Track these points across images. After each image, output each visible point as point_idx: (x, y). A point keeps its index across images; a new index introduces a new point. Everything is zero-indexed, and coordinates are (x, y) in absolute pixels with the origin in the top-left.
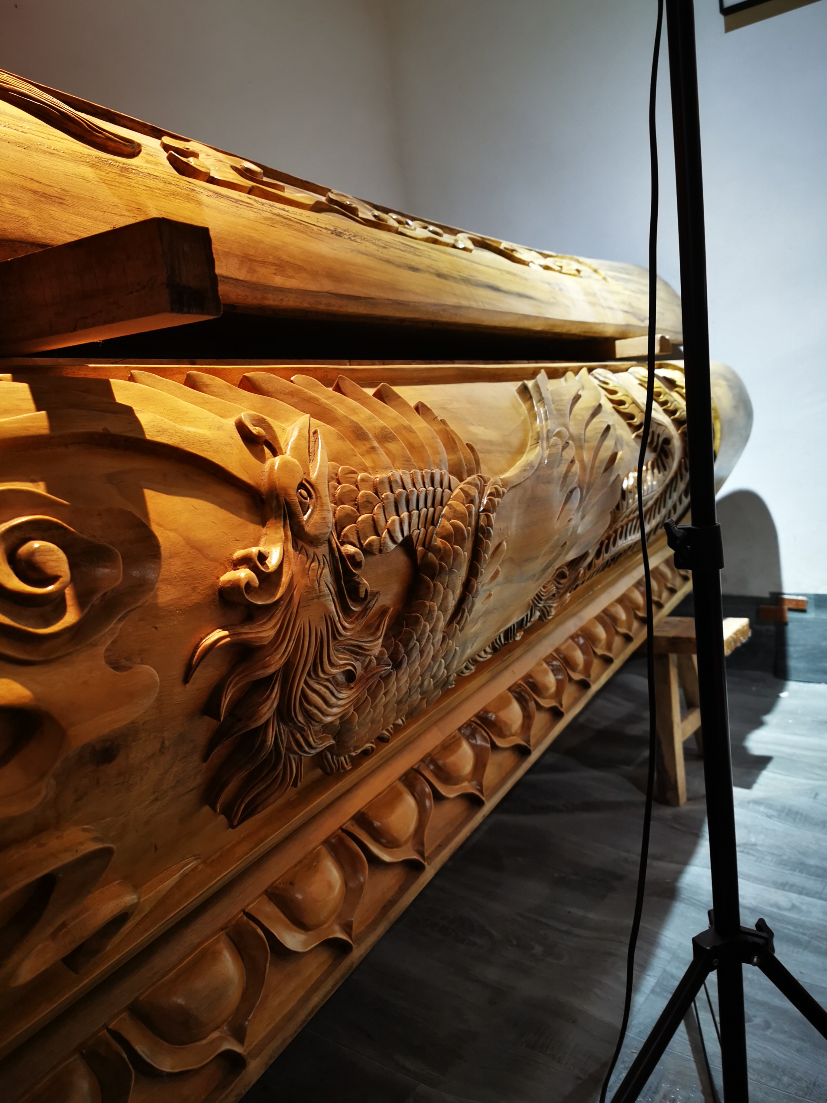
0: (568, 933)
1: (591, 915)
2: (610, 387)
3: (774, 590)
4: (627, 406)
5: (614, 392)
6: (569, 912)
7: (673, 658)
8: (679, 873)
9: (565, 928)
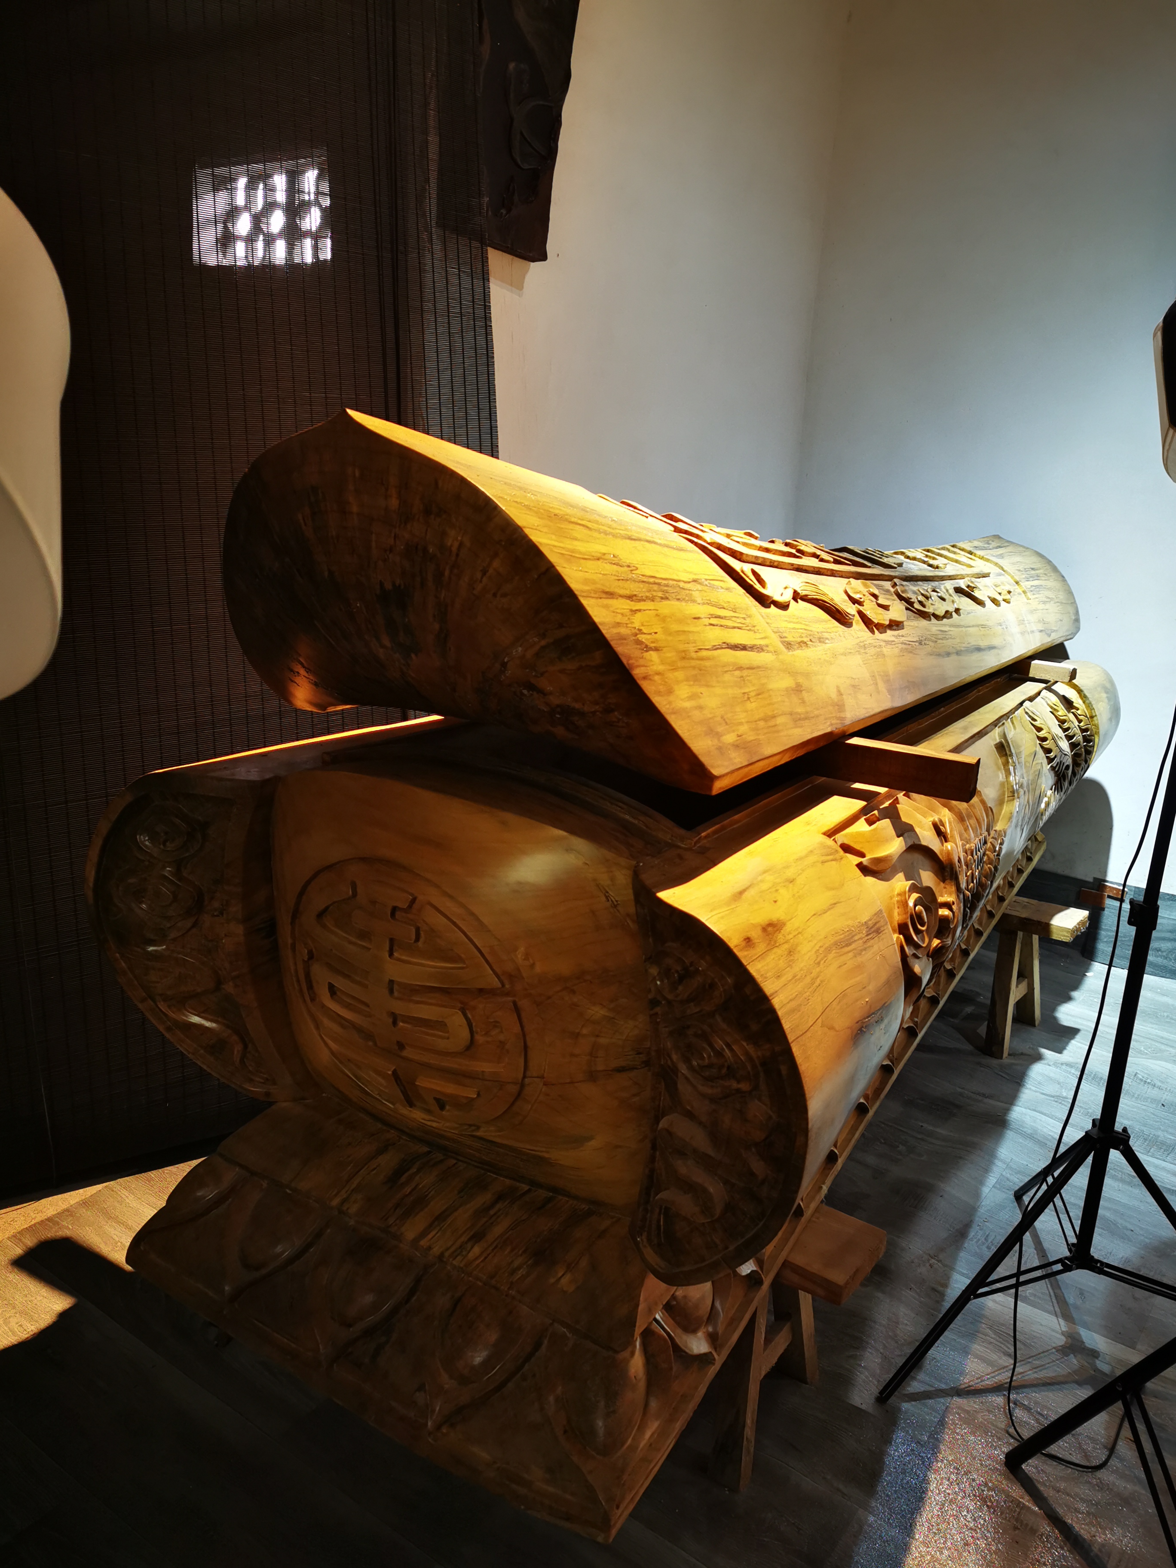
0: (922, 1139)
1: (939, 1130)
2: (1036, 723)
3: (1099, 876)
4: (1048, 742)
5: (1039, 729)
6: (922, 1126)
7: (1020, 934)
8: (1007, 1110)
9: (920, 1136)
